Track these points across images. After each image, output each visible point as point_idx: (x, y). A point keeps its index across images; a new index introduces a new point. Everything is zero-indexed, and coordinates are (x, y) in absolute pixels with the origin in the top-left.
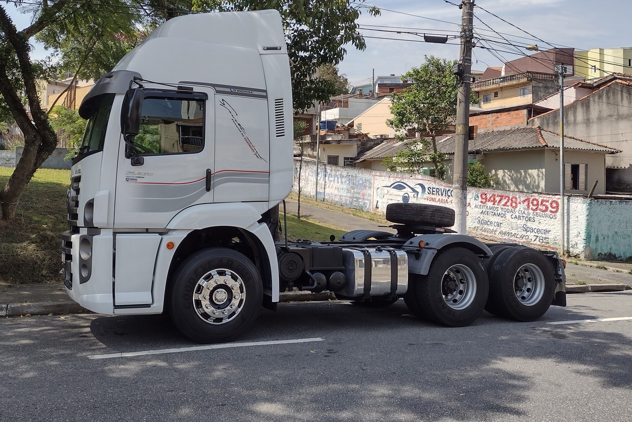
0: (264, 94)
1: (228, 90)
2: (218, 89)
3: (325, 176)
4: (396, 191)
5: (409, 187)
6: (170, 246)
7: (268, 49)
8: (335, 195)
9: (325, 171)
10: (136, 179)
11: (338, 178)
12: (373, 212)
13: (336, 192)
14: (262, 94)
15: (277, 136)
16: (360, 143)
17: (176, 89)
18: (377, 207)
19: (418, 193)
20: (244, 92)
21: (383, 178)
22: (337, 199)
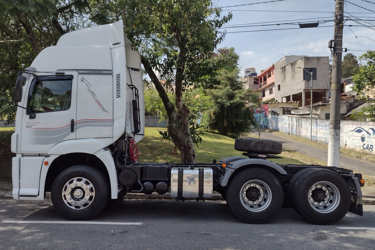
0: (110, 72)
1: (87, 72)
2: (80, 72)
3: (317, 126)
4: (357, 134)
5: (365, 131)
6: (46, 163)
7: (115, 44)
8: (323, 138)
9: (317, 123)
10: (31, 127)
11: (324, 127)
12: (344, 148)
13: (323, 136)
14: (109, 72)
15: (117, 97)
16: (348, 104)
17: (54, 74)
18: (346, 145)
19: (370, 134)
20: (97, 72)
21: (349, 125)
22: (323, 140)
